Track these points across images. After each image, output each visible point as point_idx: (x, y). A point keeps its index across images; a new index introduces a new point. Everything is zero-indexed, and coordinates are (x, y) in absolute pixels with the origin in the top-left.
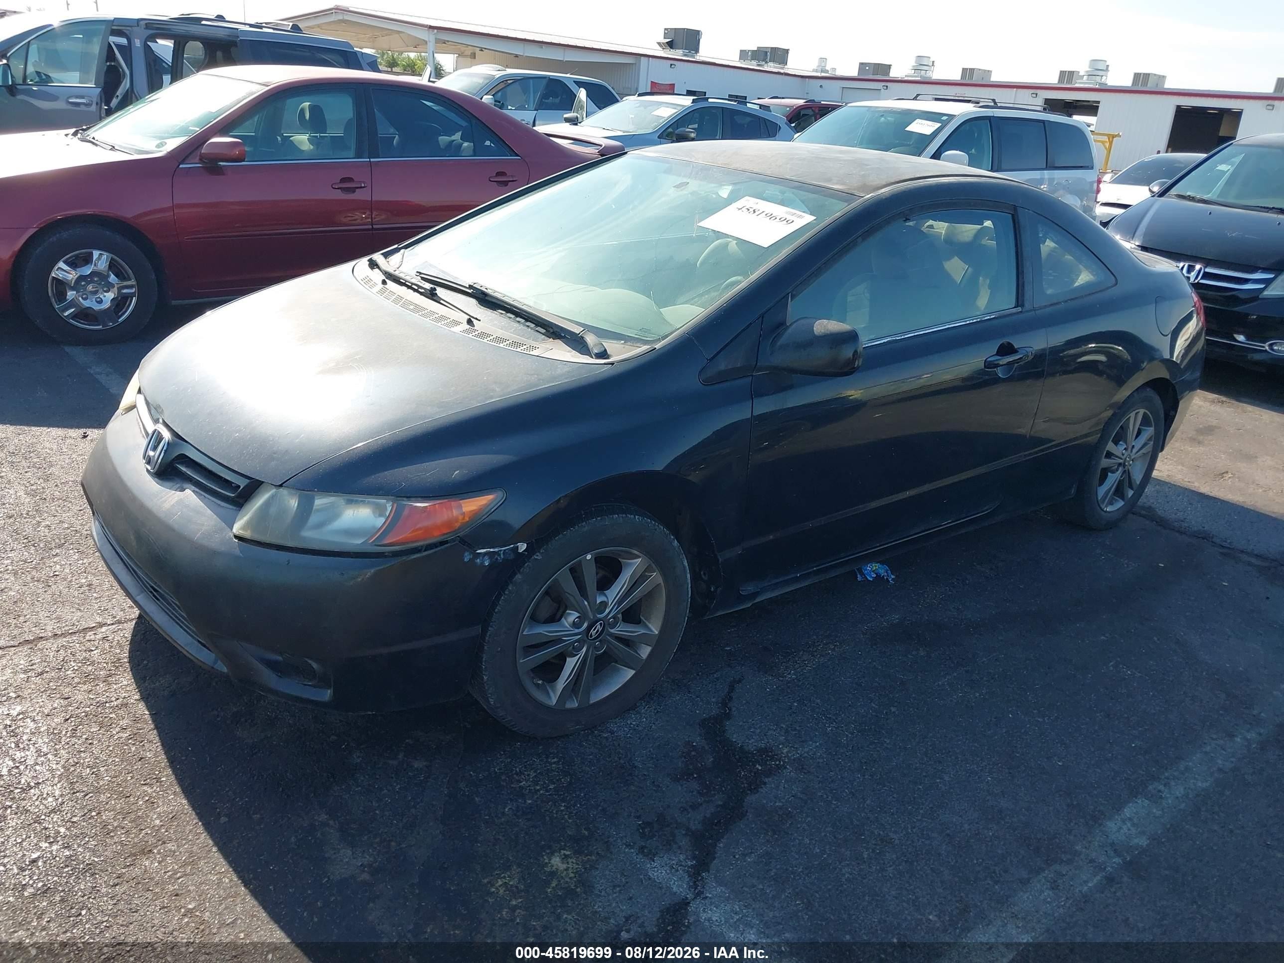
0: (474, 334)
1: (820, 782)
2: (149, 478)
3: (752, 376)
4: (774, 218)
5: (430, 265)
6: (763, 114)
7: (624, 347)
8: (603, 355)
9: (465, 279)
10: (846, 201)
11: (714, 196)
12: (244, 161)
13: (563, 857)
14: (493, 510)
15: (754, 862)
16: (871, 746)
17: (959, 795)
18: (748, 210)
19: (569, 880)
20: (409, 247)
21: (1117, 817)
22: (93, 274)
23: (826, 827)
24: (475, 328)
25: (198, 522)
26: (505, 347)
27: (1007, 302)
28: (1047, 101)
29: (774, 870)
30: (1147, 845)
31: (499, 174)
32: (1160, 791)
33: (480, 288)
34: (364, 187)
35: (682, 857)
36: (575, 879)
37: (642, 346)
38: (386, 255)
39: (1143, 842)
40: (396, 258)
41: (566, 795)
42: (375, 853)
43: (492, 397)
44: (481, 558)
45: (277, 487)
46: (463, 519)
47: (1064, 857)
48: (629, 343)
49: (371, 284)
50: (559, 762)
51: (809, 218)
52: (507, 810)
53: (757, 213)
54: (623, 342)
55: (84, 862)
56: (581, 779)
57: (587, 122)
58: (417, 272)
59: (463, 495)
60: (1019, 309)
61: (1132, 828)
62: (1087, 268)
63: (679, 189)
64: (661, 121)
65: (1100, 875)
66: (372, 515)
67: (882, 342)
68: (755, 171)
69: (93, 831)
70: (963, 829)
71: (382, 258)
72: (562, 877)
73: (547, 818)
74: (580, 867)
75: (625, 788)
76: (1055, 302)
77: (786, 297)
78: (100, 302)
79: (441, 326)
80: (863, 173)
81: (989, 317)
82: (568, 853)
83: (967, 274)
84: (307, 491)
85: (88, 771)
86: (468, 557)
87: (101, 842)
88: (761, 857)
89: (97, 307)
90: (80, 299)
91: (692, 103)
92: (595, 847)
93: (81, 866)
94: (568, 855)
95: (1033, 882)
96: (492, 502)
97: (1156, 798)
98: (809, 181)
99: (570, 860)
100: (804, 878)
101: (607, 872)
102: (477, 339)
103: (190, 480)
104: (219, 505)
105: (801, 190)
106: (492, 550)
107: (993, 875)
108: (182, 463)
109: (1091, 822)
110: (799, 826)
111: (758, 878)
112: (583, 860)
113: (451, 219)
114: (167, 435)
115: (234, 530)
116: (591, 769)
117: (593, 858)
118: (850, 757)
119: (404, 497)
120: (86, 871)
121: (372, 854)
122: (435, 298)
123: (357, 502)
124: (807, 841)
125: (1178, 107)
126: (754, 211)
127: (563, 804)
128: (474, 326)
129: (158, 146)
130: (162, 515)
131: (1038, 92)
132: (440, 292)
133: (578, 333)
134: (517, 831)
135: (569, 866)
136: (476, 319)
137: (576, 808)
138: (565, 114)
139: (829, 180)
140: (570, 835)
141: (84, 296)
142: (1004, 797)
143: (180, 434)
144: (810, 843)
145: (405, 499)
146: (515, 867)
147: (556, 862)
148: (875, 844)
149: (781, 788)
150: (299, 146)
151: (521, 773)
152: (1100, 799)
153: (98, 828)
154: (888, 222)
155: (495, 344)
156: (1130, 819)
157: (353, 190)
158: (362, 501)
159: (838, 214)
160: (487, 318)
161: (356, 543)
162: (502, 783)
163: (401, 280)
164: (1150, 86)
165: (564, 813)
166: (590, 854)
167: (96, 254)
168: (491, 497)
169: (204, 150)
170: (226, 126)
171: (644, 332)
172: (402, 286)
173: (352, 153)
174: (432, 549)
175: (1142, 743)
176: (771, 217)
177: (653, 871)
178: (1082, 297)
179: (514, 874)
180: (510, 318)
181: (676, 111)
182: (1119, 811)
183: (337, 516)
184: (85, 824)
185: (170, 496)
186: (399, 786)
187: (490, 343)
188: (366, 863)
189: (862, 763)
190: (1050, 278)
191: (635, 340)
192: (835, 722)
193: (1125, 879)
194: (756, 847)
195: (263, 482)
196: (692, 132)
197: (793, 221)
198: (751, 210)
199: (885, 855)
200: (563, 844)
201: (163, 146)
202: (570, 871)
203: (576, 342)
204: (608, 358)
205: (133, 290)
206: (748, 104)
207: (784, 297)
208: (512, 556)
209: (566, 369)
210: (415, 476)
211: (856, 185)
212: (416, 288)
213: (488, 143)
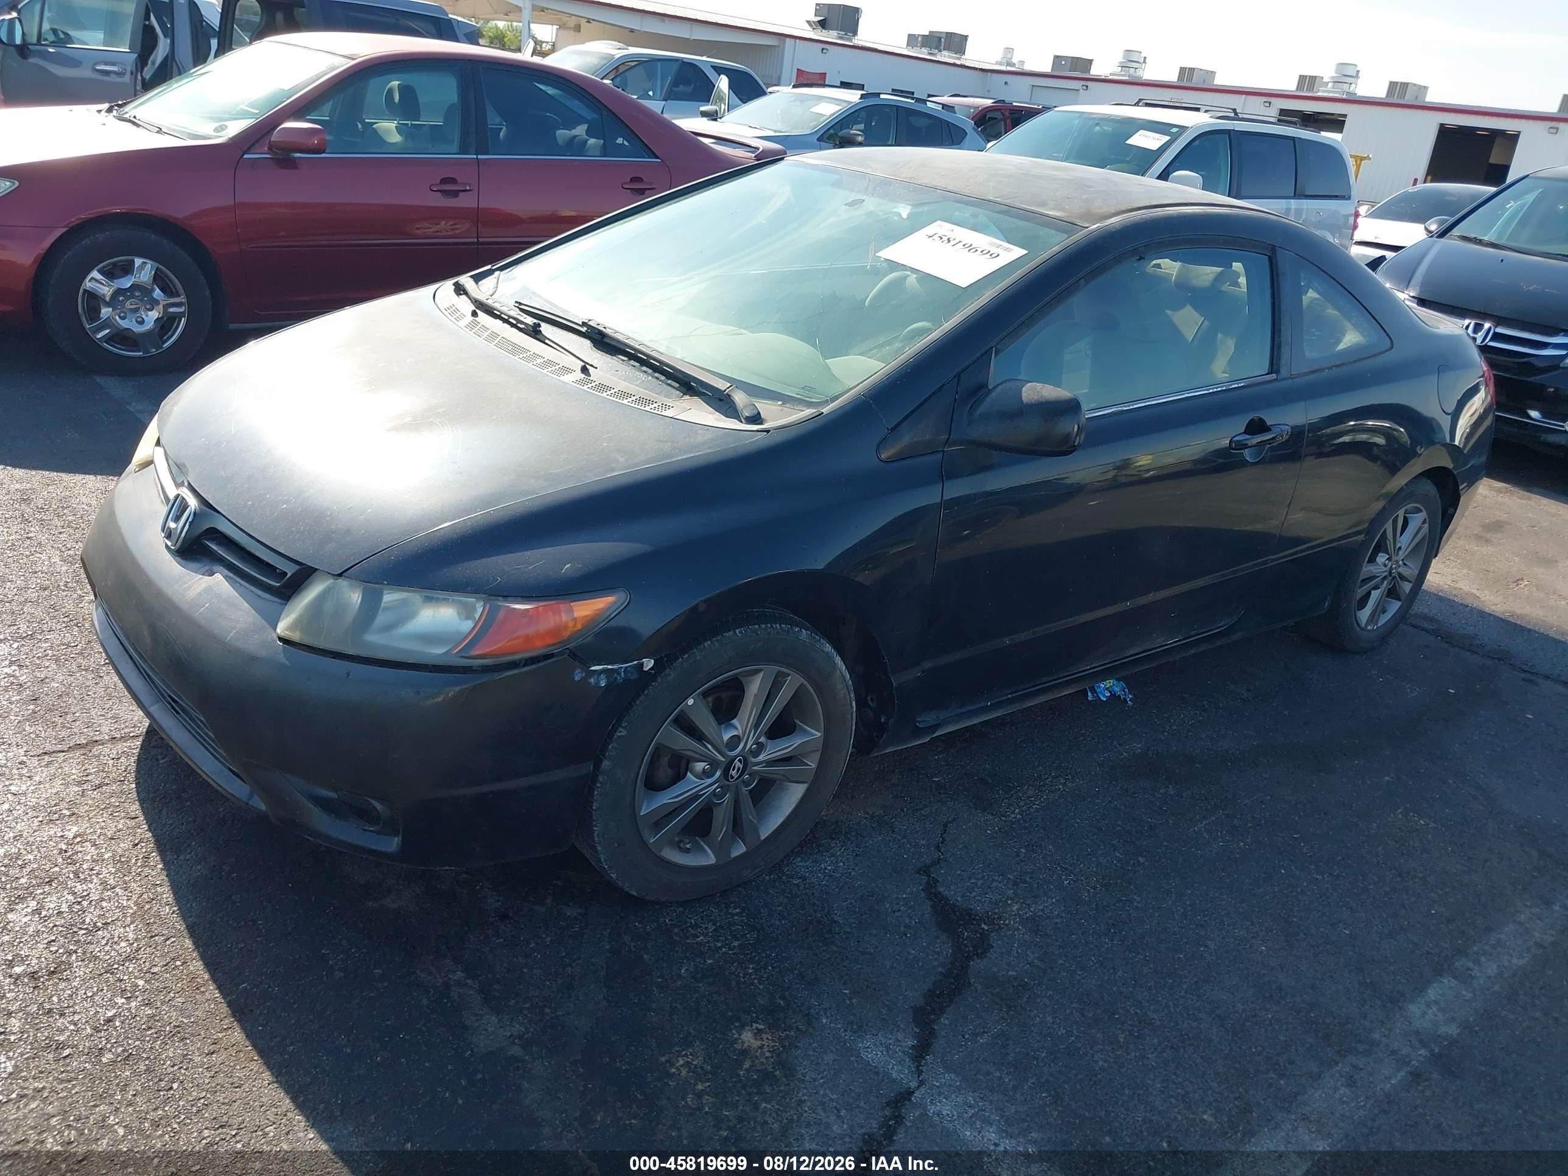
0: (590, 386)
1: (1060, 947)
2: (168, 557)
3: (943, 451)
4: (974, 250)
5: (534, 293)
6: (946, 116)
7: (782, 410)
8: (756, 419)
9: (578, 314)
10: (1065, 232)
11: (896, 218)
12: (324, 153)
13: (756, 1031)
14: (612, 616)
15: (988, 1044)
16: (1118, 905)
17: (1228, 967)
18: (941, 238)
19: (764, 1061)
20: (506, 269)
21: (1419, 999)
22: (134, 287)
23: (1072, 1002)
24: (591, 378)
25: (232, 617)
26: (629, 404)
27: (1257, 366)
28: (1283, 112)
29: (1012, 1055)
30: (1458, 1034)
31: (634, 180)
32: (1469, 969)
33: (597, 327)
34: (468, 190)
35: (900, 1036)
36: (772, 1060)
37: (804, 409)
38: (477, 279)
39: (1453, 1030)
40: (488, 283)
41: (754, 954)
42: (525, 1021)
43: (613, 470)
44: (596, 677)
45: (335, 577)
46: (575, 626)
47: (1361, 1048)
48: (788, 405)
49: (457, 315)
50: (741, 913)
51: (1018, 252)
52: (683, 971)
53: (952, 243)
54: (780, 403)
55: (170, 1023)
56: (772, 935)
57: (728, 117)
58: (516, 302)
59: (572, 596)
60: (1274, 376)
61: (1439, 1014)
62: (1356, 327)
63: (852, 208)
64: (822, 120)
65: (1405, 1070)
66: (458, 618)
67: (1106, 412)
68: (950, 188)
69: (179, 985)
70: (1236, 1008)
71: (471, 281)
72: (756, 1057)
73: (734, 983)
74: (777, 1044)
75: (825, 948)
76: (1318, 367)
77: (988, 352)
78: (142, 322)
79: (548, 373)
80: (1086, 197)
81: (1236, 386)
82: (762, 1027)
83: (1200, 331)
84: (374, 583)
85: (168, 910)
86: (580, 675)
87: (190, 999)
88: (996, 1038)
89: (138, 329)
90: (117, 317)
91: (860, 99)
92: (793, 1020)
93: (168, 1029)
94: (761, 1030)
95: (1325, 1076)
96: (610, 608)
97: (1465, 978)
98: (1018, 204)
99: (764, 1036)
100: (1050, 1065)
101: (811, 1053)
102: (594, 392)
103: (221, 561)
104: (259, 596)
105: (1008, 215)
106: (610, 667)
107: (1277, 1067)
108: (212, 540)
109: (1389, 1005)
110: (1039, 1000)
111: (994, 1063)
112: (780, 1036)
113: (561, 233)
114: (193, 503)
115: (279, 630)
116: (780, 922)
117: (792, 1033)
118: (1094, 917)
119: (499, 596)
120: (174, 1035)
121: (523, 1023)
122: (538, 337)
123: (437, 599)
124: (1049, 1019)
125: (1442, 125)
126: (949, 241)
127: (751, 966)
128: (590, 376)
129: (216, 130)
130: (184, 607)
131: (1272, 100)
132: (545, 328)
133: (724, 389)
134: (697, 998)
135: (763, 1043)
136: (592, 366)
137: (767, 971)
138: (702, 106)
139: (1043, 204)
140: (763, 1005)
141: (122, 315)
142: (1282, 971)
143: (211, 502)
144: (1053, 1023)
145: (500, 598)
146: (698, 1043)
147: (747, 1037)
148: (1131, 1025)
149: (1014, 952)
150: (383, 136)
151: (697, 926)
152: (1398, 977)
153: (185, 981)
154: (1118, 260)
155: (617, 400)
156: (1436, 1002)
157: (455, 194)
158: (444, 599)
159: (1056, 249)
160: (604, 365)
161: (437, 652)
162: (675, 937)
163: (495, 312)
164: (1408, 99)
165: (753, 977)
166: (790, 1028)
167: (138, 261)
168: (610, 599)
169: (275, 136)
170: (301, 108)
171: (808, 391)
172: (496, 318)
173: (455, 147)
174: (532, 664)
175: (1443, 910)
176: (970, 248)
177: (868, 1052)
178: (1350, 363)
179: (698, 1051)
180: (634, 366)
181: (841, 108)
182: (1421, 992)
183: (410, 616)
184: (168, 975)
185: (195, 582)
186: (549, 939)
187: (611, 398)
188: (515, 1034)
189: (1108, 925)
190: (1313, 338)
191: (796, 401)
192: (1073, 873)
193: (1435, 1076)
194: (989, 1025)
195: (316, 569)
196: (859, 135)
197: (998, 255)
198: (945, 238)
199: (1145, 1040)
200: (754, 1015)
201: (223, 130)
202: (766, 1049)
203: (721, 402)
204: (761, 423)
205: (182, 310)
206: (928, 103)
207: (986, 353)
208: (635, 676)
209: (709, 436)
210: (514, 570)
211: (1078, 211)
212: (515, 322)
213: (620, 141)
